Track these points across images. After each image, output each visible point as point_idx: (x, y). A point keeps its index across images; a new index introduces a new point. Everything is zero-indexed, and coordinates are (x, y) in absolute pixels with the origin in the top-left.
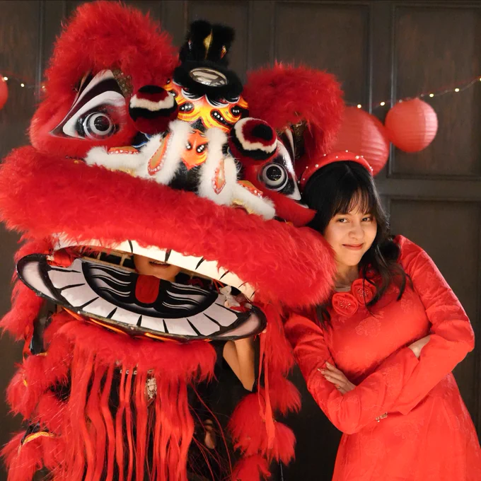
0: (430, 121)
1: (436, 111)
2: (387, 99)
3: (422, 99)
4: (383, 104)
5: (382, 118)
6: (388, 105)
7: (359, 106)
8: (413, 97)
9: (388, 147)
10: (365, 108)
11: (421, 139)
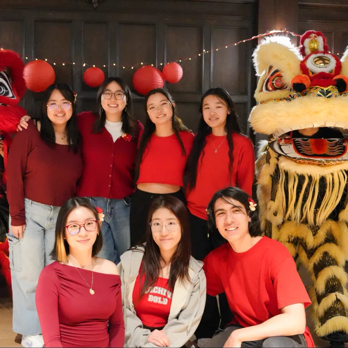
0: (180, 71)
1: (182, 67)
2: (163, 62)
3: (176, 62)
4: (161, 64)
5: (161, 70)
6: (163, 65)
7: (152, 65)
8: (173, 61)
9: (164, 81)
10: (155, 66)
11: (176, 79)
